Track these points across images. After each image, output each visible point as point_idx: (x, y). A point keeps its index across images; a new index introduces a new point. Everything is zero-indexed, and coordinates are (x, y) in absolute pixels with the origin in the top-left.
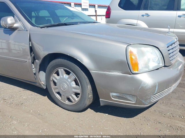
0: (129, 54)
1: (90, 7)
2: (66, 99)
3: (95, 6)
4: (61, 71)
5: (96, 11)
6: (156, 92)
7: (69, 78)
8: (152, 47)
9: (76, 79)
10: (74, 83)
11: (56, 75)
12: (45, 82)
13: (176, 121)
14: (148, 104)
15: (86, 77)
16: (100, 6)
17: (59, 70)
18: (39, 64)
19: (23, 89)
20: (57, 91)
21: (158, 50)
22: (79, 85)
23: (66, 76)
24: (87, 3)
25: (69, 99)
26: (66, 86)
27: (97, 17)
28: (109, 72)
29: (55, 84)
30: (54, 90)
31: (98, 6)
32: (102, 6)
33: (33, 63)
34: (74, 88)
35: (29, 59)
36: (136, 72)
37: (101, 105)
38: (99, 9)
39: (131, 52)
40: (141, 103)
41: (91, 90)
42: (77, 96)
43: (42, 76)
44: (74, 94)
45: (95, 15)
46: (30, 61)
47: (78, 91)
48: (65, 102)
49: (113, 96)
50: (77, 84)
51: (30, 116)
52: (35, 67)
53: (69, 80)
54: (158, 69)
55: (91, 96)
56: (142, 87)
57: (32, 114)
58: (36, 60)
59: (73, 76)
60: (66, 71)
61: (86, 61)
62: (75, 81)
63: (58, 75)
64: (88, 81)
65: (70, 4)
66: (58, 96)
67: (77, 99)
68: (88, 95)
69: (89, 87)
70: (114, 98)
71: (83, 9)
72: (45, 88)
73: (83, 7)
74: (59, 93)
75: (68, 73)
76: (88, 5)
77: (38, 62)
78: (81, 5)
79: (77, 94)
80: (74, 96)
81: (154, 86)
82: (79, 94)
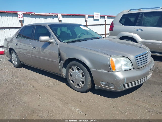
0: (110, 61)
1: (100, 18)
2: (77, 85)
3: (105, 17)
4: (75, 68)
5: (105, 21)
6: (125, 83)
7: (79, 72)
8: (125, 57)
9: (83, 73)
10: (81, 75)
11: (72, 70)
12: (66, 74)
13: (141, 103)
14: (121, 90)
15: (88, 72)
16: (109, 17)
17: (74, 67)
18: (63, 64)
19: (51, 78)
20: (72, 79)
21: (129, 59)
22: (84, 77)
23: (77, 71)
24: (98, 15)
25: (78, 85)
26: (77, 77)
27: (106, 26)
28: (101, 70)
29: (71, 75)
30: (70, 79)
31: (107, 17)
32: (111, 17)
33: (59, 63)
34: (81, 78)
35: (58, 60)
36: (114, 71)
37: (96, 89)
38: (108, 19)
39: (112, 60)
40: (117, 89)
41: (91, 79)
42: (82, 83)
43: (64, 71)
44: (81, 81)
45: (105, 24)
46: (58, 61)
47: (84, 80)
48: (76, 86)
49: (102, 84)
50: (83, 76)
51: (56, 92)
52: (61, 65)
53: (79, 74)
54: (129, 70)
55: (90, 83)
56: (117, 79)
57: (57, 92)
58: (61, 61)
59: (81, 71)
60: (77, 68)
61: (88, 63)
62: (82, 74)
63: (73, 70)
64: (89, 74)
65: (85, 16)
66: (72, 82)
67: (82, 85)
68: (89, 83)
69: (89, 78)
70: (103, 85)
71: (95, 20)
72: (65, 77)
73: (95, 18)
74: (73, 81)
75: (78, 69)
76: (99, 16)
77: (62, 62)
78: (94, 16)
79: (83, 82)
80: (81, 83)
81: (124, 79)
82: (84, 82)
